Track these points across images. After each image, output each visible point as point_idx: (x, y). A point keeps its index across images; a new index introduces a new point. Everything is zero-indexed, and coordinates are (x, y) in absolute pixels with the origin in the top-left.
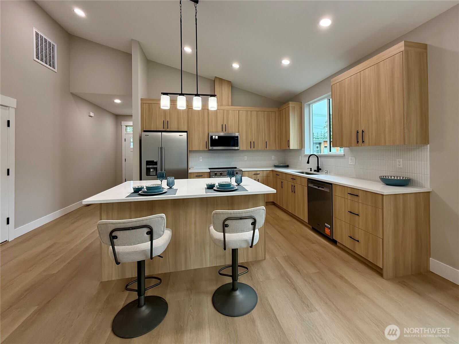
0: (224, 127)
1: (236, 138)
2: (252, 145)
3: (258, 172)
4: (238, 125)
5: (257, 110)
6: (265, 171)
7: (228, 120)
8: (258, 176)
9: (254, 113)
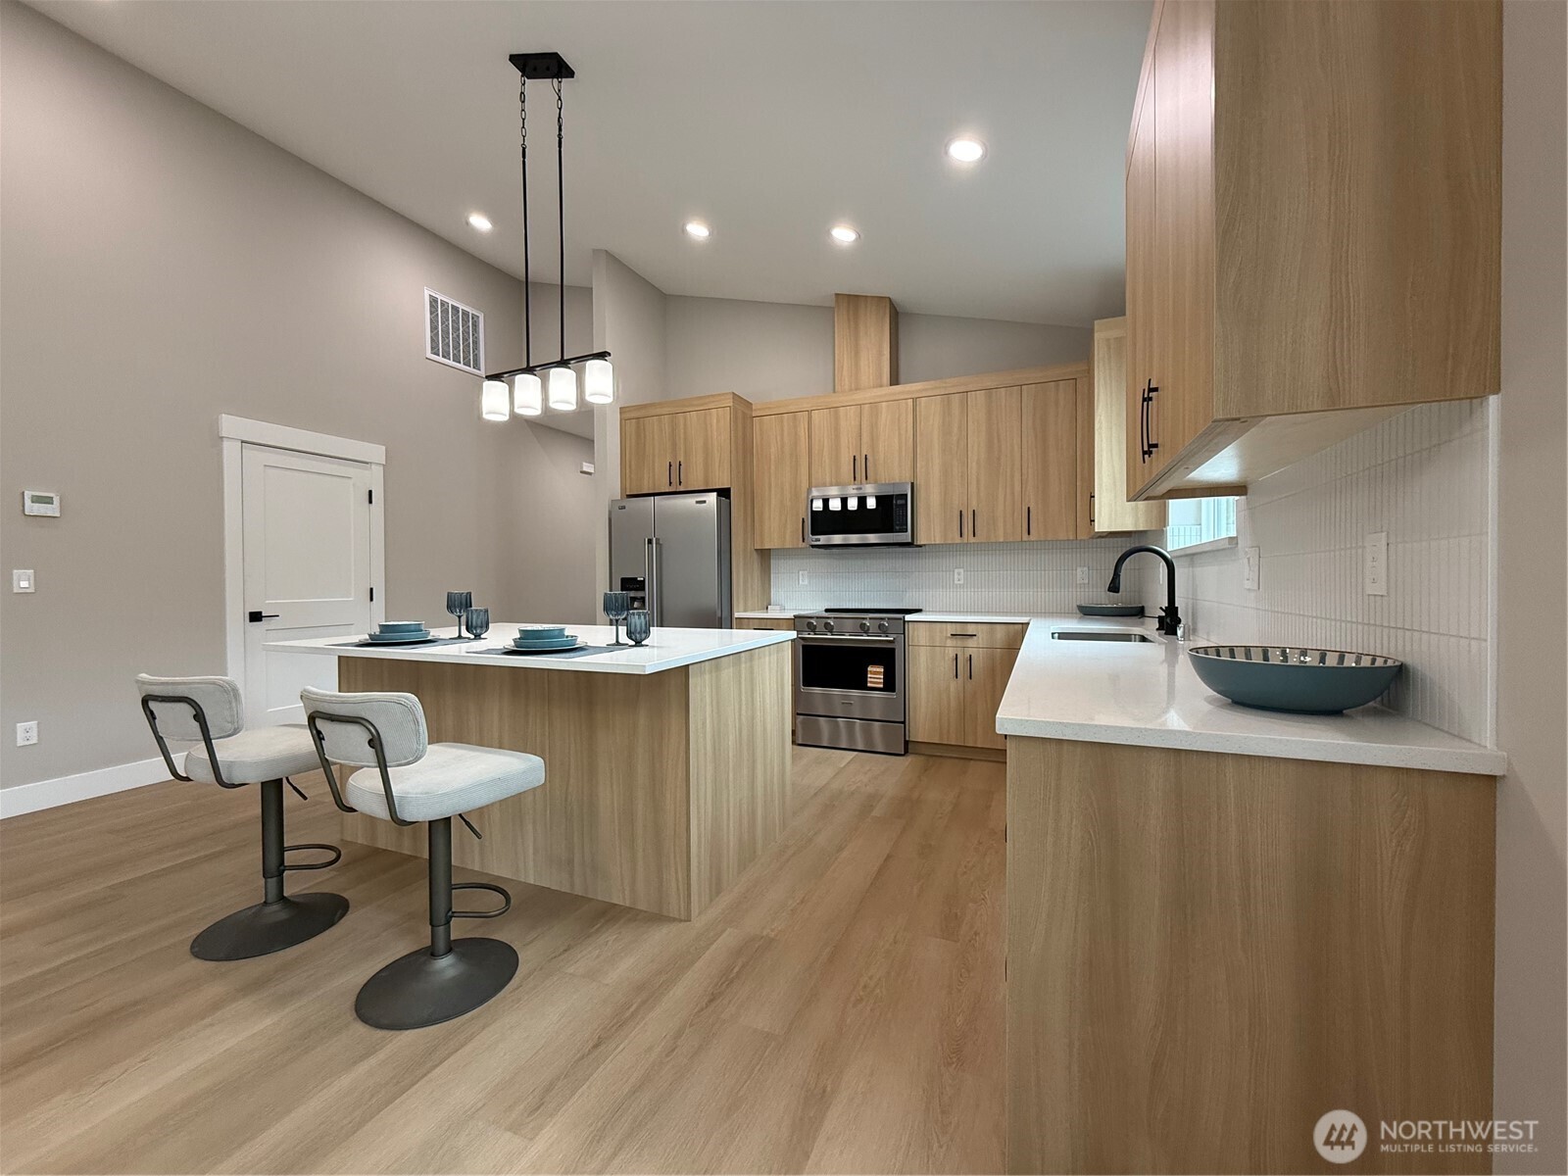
0: (860, 464)
1: (900, 502)
2: (967, 522)
3: (971, 630)
4: (911, 450)
5: (989, 384)
6: (998, 626)
7: (874, 439)
8: (971, 642)
9: (978, 400)
